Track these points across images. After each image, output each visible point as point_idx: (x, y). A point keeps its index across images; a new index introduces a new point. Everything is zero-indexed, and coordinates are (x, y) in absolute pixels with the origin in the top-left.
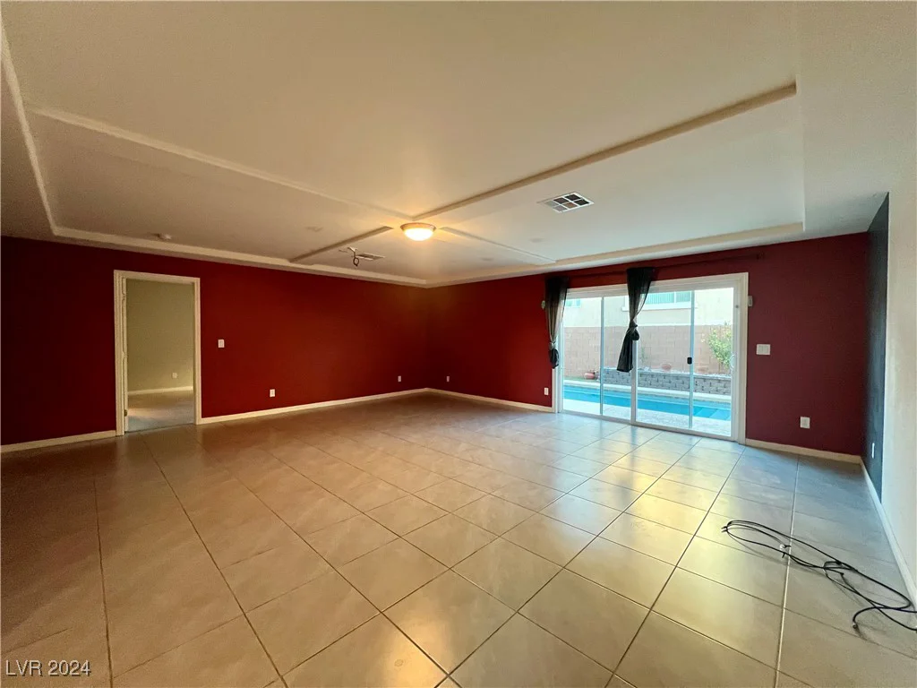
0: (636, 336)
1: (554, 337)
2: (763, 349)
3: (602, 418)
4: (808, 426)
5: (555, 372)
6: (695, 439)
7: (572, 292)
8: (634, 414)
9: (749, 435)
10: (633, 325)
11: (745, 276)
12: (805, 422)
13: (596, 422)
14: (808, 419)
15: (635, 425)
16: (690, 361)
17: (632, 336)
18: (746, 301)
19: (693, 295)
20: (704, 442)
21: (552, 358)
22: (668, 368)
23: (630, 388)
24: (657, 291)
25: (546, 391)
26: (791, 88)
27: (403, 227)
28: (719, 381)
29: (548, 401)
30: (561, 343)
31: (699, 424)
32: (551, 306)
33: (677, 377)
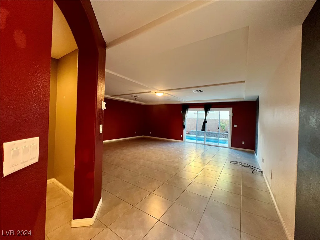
0: (206, 122)
1: (184, 122)
2: (235, 126)
3: (196, 143)
4: (244, 144)
5: (184, 131)
6: (220, 148)
7: (189, 109)
8: (205, 143)
9: (232, 146)
10: (205, 119)
11: (232, 108)
12: (243, 143)
13: (195, 144)
14: (244, 142)
15: (205, 145)
16: (219, 128)
17: (205, 122)
18: (232, 114)
19: (220, 112)
20: (222, 148)
21: (184, 127)
22: (209, 131)
23: (204, 137)
24: (211, 110)
25: (181, 136)
26: (244, 81)
27: (155, 93)
28: (222, 134)
29: (182, 139)
30: (186, 123)
31: (220, 145)
32: (184, 113)
33: (212, 133)
